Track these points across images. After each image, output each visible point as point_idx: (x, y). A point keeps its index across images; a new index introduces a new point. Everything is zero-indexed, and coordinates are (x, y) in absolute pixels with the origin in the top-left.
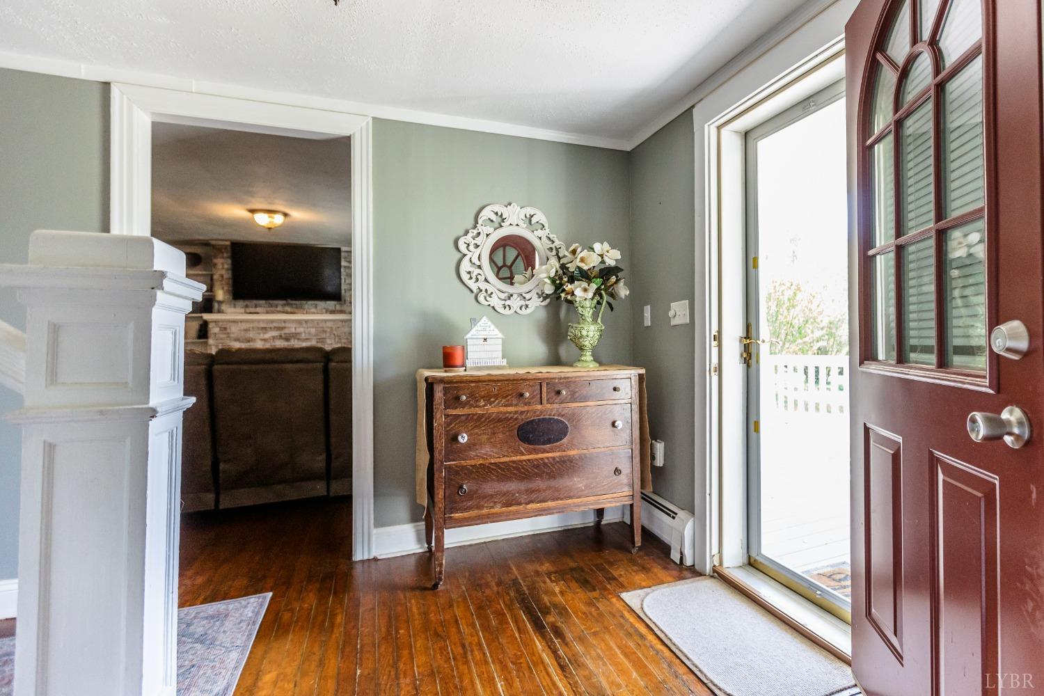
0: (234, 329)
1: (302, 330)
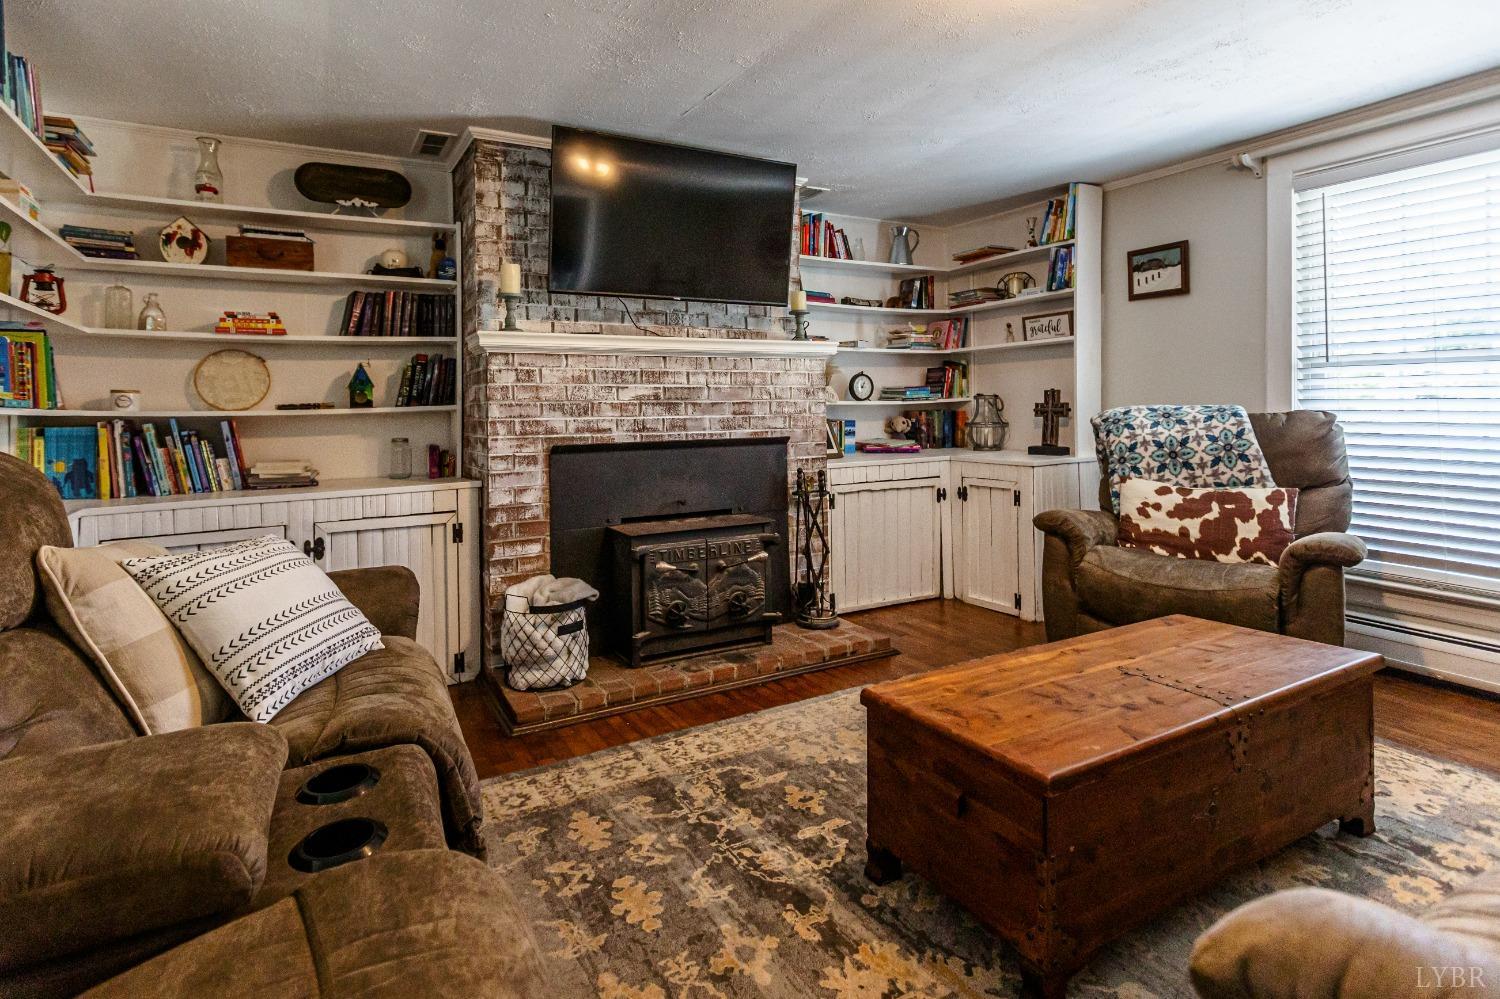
0: (551, 377)
1: (699, 380)
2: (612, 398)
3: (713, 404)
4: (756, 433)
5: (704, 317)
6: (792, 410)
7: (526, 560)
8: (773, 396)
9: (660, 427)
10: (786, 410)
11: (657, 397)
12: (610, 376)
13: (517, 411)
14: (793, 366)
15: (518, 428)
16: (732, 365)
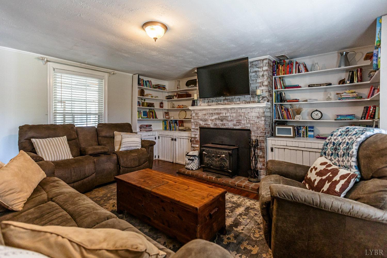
1: (229, 114)
2: (211, 118)
3: (231, 120)
4: (242, 128)
5: (239, 99)
6: (253, 122)
7: (196, 147)
8: (247, 118)
9: (219, 125)
10: (251, 122)
11: (219, 118)
12: (210, 114)
13: (195, 120)
14: (254, 110)
15: (195, 124)
16: (236, 111)
